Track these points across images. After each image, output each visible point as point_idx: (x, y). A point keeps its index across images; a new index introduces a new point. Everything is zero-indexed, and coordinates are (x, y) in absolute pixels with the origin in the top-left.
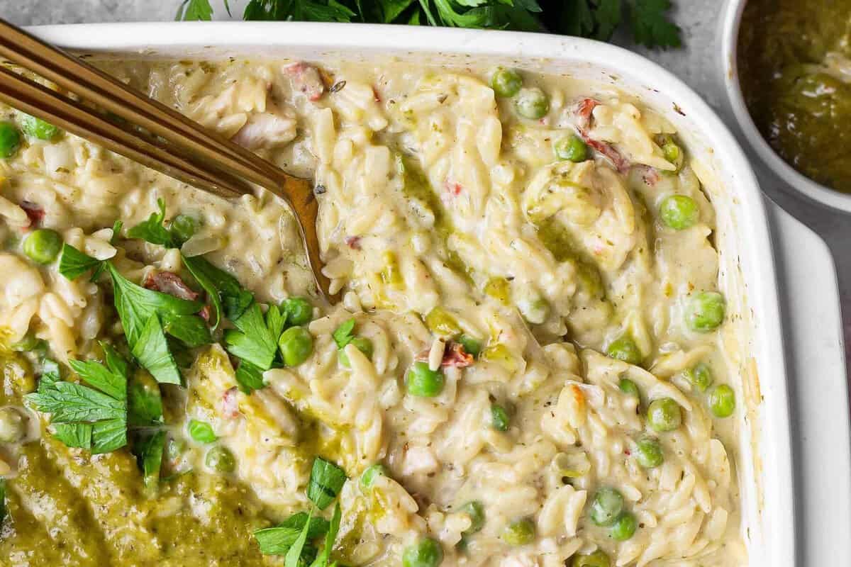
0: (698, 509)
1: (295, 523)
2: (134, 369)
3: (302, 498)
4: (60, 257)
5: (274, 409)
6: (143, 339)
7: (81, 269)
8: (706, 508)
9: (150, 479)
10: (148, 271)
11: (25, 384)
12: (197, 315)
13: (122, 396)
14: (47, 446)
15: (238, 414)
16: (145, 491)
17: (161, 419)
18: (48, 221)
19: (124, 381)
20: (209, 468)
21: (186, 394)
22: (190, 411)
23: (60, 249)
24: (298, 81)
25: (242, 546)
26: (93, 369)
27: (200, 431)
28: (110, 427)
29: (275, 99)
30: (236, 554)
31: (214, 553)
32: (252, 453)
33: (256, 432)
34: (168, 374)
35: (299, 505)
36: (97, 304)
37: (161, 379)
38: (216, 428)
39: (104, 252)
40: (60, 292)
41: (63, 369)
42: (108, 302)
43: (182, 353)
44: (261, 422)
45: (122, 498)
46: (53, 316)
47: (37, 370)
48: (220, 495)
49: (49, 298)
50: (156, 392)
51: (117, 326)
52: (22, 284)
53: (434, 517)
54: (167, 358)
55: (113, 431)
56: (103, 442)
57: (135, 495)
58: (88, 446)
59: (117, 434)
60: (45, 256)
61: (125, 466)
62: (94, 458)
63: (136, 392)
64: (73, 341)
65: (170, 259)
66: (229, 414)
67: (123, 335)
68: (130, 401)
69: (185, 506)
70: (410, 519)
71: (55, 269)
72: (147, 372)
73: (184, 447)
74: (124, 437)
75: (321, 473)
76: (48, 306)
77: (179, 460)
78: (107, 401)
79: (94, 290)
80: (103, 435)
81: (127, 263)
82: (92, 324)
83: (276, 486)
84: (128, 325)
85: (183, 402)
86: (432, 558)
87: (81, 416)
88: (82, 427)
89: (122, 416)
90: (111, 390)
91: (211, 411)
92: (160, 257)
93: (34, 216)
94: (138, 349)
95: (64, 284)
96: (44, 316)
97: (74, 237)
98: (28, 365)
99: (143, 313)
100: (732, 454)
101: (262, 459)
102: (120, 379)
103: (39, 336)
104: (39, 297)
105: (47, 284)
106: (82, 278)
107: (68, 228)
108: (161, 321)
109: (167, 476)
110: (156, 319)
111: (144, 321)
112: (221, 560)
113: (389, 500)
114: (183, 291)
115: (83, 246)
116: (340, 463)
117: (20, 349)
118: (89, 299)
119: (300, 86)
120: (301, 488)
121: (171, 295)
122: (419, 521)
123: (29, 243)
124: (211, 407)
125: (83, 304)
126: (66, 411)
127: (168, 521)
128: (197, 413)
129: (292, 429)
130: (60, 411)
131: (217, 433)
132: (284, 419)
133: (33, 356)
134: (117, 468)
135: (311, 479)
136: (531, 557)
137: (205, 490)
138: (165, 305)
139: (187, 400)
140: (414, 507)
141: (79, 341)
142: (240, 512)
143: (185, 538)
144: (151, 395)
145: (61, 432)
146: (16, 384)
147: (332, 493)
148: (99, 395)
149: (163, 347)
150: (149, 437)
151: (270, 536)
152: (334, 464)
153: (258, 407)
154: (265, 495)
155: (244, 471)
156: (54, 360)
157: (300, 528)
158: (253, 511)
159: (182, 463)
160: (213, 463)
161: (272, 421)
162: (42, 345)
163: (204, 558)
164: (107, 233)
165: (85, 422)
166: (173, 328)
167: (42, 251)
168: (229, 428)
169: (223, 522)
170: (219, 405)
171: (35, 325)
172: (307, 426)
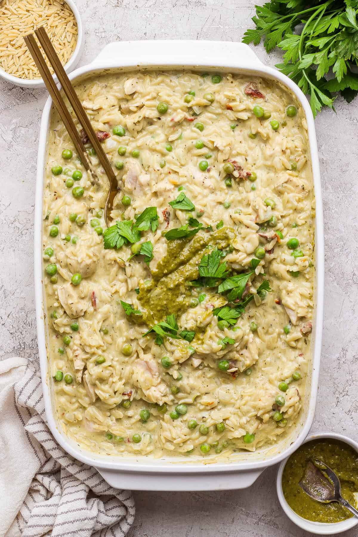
0: (175, 439)
1: (176, 327)
2: (223, 280)
3: (183, 329)
4: (257, 259)
5: (208, 320)
6: (231, 282)
7: (253, 264)
8: (175, 442)
9: (190, 284)
10: (250, 284)
11: (220, 246)
12: (238, 298)
13: (215, 276)
14: (202, 252)
15: (207, 309)
16: (187, 282)
17: (208, 286)
18: (267, 255)
19: (220, 277)
20: (192, 301)
21: (214, 293)
22: (208, 295)
23: (259, 258)
24: (307, 325)
25: (170, 311)
26: (224, 267)
27: (203, 297)
28: (206, 272)
29: (302, 319)
30: (167, 309)
31: (168, 303)
32: (196, 314)
33: (202, 314)
34: (221, 289)
35: (181, 327)
36: (243, 268)
37: (219, 287)
38: (204, 302)
39: (257, 271)
40: (247, 258)
41: (224, 257)
42: (242, 272)
43: (226, 294)
44: (204, 316)
45: (186, 275)
46: (240, 256)
47: (224, 250)
48: (185, 304)
49: (245, 255)
50: (216, 286)
51: (235, 274)
52: (250, 248)
53: (177, 367)
54: (226, 289)
55: (205, 272)
56: (202, 269)
57: (187, 279)
58: (201, 265)
59: (204, 274)
60: (257, 254)
61: (195, 276)
62: (197, 267)
63: (216, 280)
64: (232, 261)
65: (253, 290)
66: (207, 306)
67: (233, 276)
68: (214, 278)
69: (182, 294)
70: (177, 360)
71: (253, 257)
72: (222, 283)
73: (199, 293)
74: (203, 276)
75: (191, 334)
76: (242, 255)
77: (195, 291)
78: (214, 271)
79: (247, 268)
80: (204, 270)
81: (253, 277)
82: (237, 267)
83: (187, 320)
84: (236, 277)
85: (212, 292)
86: (167, 365)
87: (210, 264)
88: (207, 264)
89: (209, 275)
90: (217, 273)
91: (208, 301)
92: (255, 287)
93: (269, 252)
94: (229, 280)
95: (249, 259)
96: (240, 253)
97: (262, 262)
98: (226, 248)
99: (239, 282)
100: (189, 453)
101: (194, 316)
102: (220, 276)
103: (234, 252)
104: (246, 252)
105: (249, 255)
106: (250, 265)
107: (265, 261)
108: (236, 287)
109: (191, 288)
110: (237, 286)
111: (237, 282)
112: (166, 304)
113: (184, 355)
114: (244, 294)
115: (259, 265)
116: (194, 340)
117: (230, 246)
118: (244, 266)
119: (305, 326)
120: (186, 328)
121: (243, 290)
122: (176, 363)
123: (262, 250)
124: (209, 301)
125: (243, 265)
126: (211, 259)
127: (179, 289)
128: (208, 297)
129: (202, 325)
130: (212, 257)
131: (201, 302)
132: (206, 322)
133: (228, 249)
134: (194, 274)
135: (188, 331)
136: (166, 393)
137: (187, 299)
138: (241, 289)
139: (212, 293)
140: (180, 362)
141: (232, 263)
142: (179, 310)
143: (173, 295)
144: (215, 284)
145: (206, 257)
146: (219, 244)
147: (185, 338)
148: (216, 269)
149: (229, 288)
150: (202, 282)
151: (173, 319)
152: (193, 338)
153: (209, 315)
154: (184, 317)
155: (191, 310)
156: (227, 255)
157: (175, 328)
158: (179, 313)
159: (194, 292)
160: (193, 302)
161: (204, 319)
162: (231, 251)
163: (167, 300)
164: (263, 272)
165: (208, 265)
166: (234, 291)
167: (259, 254)
168: (203, 306)
169: (177, 305)
170: (210, 303)
171: (237, 251)
172: (203, 330)
